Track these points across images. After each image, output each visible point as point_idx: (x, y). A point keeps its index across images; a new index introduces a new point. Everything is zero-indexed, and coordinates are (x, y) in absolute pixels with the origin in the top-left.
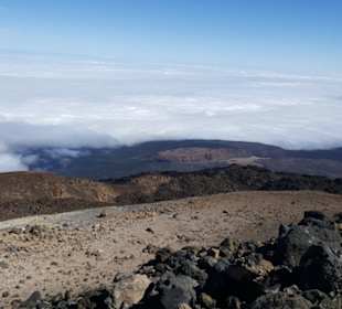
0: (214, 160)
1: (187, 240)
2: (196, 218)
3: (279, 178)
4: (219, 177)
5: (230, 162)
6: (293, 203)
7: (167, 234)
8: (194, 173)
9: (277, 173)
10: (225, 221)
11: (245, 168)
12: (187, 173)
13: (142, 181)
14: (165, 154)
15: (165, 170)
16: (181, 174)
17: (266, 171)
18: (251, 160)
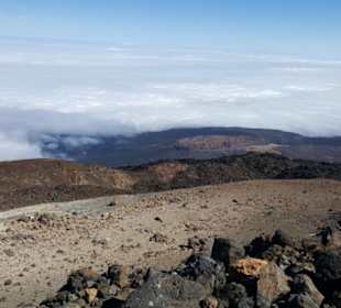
0: (233, 147)
1: (195, 229)
2: (205, 207)
3: (296, 165)
4: (236, 165)
5: (248, 149)
6: (305, 192)
7: (176, 223)
8: (211, 161)
9: (295, 161)
10: (234, 210)
11: (262, 155)
12: (204, 161)
13: (159, 168)
14: (184, 142)
15: (182, 158)
16: (198, 161)
17: (284, 158)
18: (270, 148)
